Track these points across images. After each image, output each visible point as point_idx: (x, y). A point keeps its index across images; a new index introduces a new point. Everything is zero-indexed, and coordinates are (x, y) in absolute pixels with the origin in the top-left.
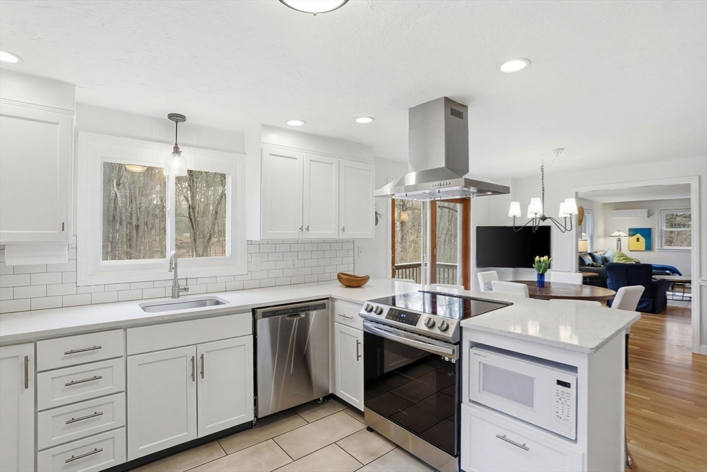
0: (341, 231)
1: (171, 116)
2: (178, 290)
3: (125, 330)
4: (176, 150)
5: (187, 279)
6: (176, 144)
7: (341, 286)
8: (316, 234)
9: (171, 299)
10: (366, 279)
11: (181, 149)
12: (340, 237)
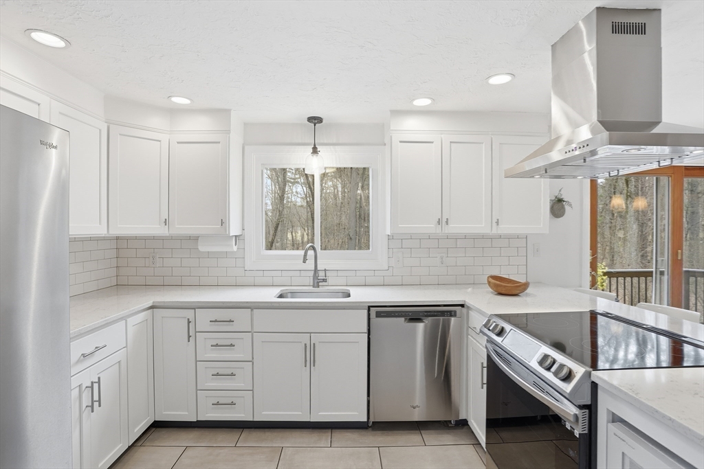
0: (494, 224)
1: (311, 119)
2: (318, 280)
3: (252, 310)
4: (315, 151)
5: (325, 270)
6: (315, 145)
7: (492, 293)
8: (455, 228)
9: (311, 288)
10: (525, 286)
11: (319, 148)
12: (494, 231)
